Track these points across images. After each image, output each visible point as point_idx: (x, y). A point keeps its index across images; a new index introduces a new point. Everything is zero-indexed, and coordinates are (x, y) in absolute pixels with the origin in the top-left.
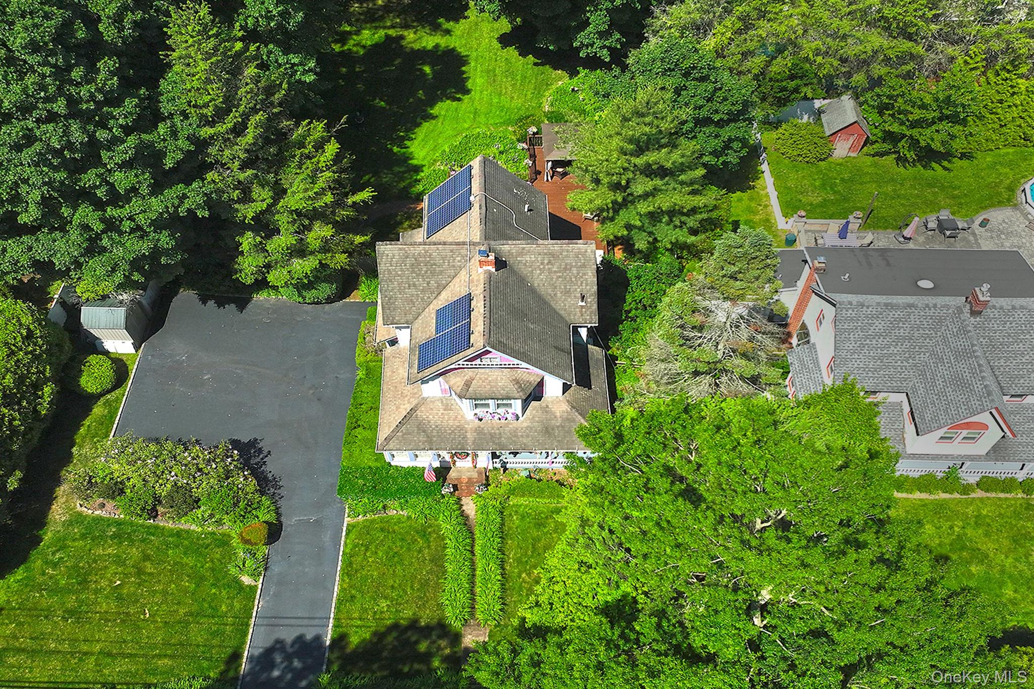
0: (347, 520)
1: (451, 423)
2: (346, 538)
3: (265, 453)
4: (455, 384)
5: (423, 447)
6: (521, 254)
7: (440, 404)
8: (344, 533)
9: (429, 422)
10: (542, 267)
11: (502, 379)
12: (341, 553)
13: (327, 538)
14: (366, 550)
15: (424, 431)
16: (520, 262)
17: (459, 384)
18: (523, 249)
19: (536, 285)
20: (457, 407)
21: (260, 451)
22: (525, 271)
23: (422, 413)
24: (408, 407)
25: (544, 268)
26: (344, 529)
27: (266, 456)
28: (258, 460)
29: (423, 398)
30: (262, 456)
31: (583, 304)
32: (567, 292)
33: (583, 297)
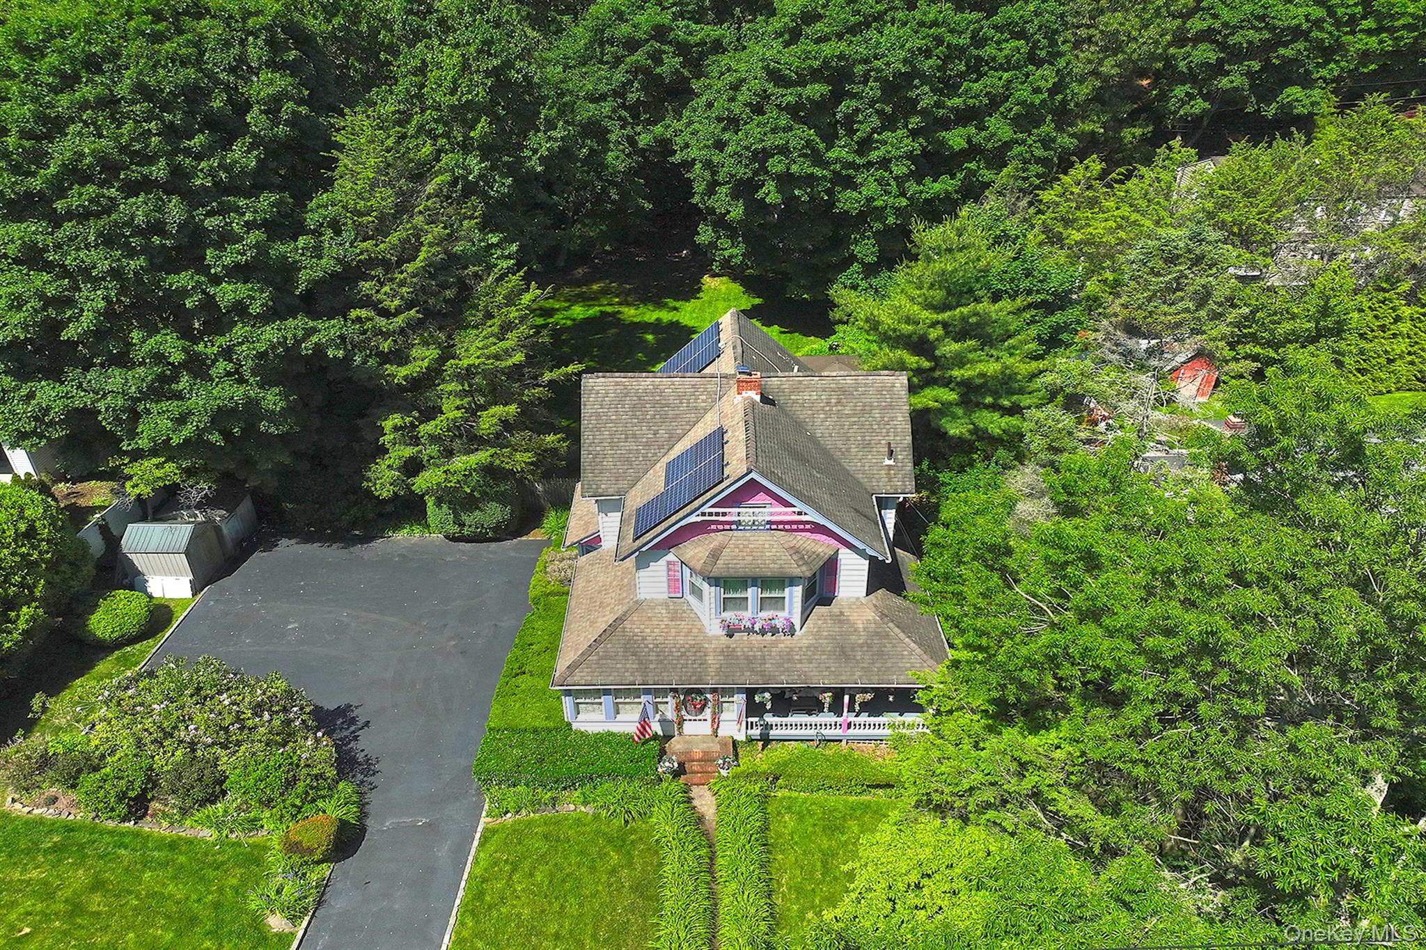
0: (484, 820)
1: (681, 640)
2: (478, 851)
3: (360, 724)
5: (630, 678)
6: (797, 390)
7: (664, 611)
8: (476, 843)
9: (644, 639)
10: (828, 408)
12: (465, 876)
13: (443, 853)
14: (513, 871)
15: (634, 654)
16: (795, 401)
17: (700, 555)
18: (800, 382)
19: (819, 435)
21: (353, 721)
22: (803, 415)
23: (633, 626)
24: (611, 618)
25: (831, 410)
26: (478, 836)
27: (362, 728)
28: (346, 733)
29: (637, 601)
30: (353, 728)
31: (891, 462)
32: (867, 446)
33: (891, 453)
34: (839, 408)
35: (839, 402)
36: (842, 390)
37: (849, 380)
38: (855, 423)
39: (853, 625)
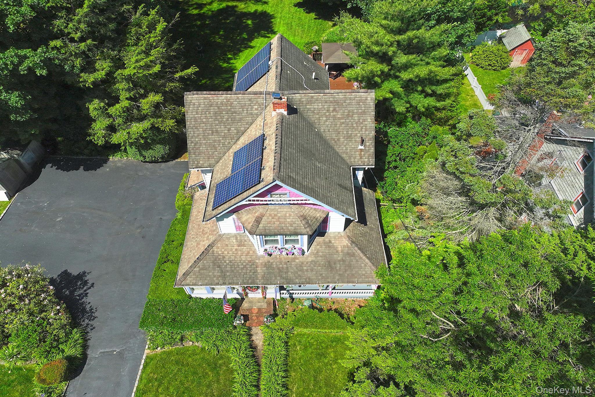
0: (147, 351)
1: (243, 258)
2: (142, 372)
3: (89, 285)
4: (247, 220)
5: (216, 281)
6: (310, 102)
7: (234, 241)
8: (141, 367)
9: (224, 257)
10: (328, 114)
11: (290, 215)
12: (135, 390)
13: (126, 371)
14: (159, 386)
15: (219, 266)
16: (309, 109)
17: (250, 220)
18: (312, 97)
19: (322, 130)
20: (250, 243)
21: (86, 283)
22: (313, 118)
23: (217, 250)
24: (207, 243)
25: (330, 115)
26: (143, 361)
27: (90, 288)
28: (82, 291)
29: (220, 235)
30: (85, 288)
31: (362, 147)
32: (349, 137)
33: (363, 141)
34: (335, 113)
35: (334, 110)
36: (337, 102)
37: (341, 96)
38: (343, 123)
39: (335, 248)
